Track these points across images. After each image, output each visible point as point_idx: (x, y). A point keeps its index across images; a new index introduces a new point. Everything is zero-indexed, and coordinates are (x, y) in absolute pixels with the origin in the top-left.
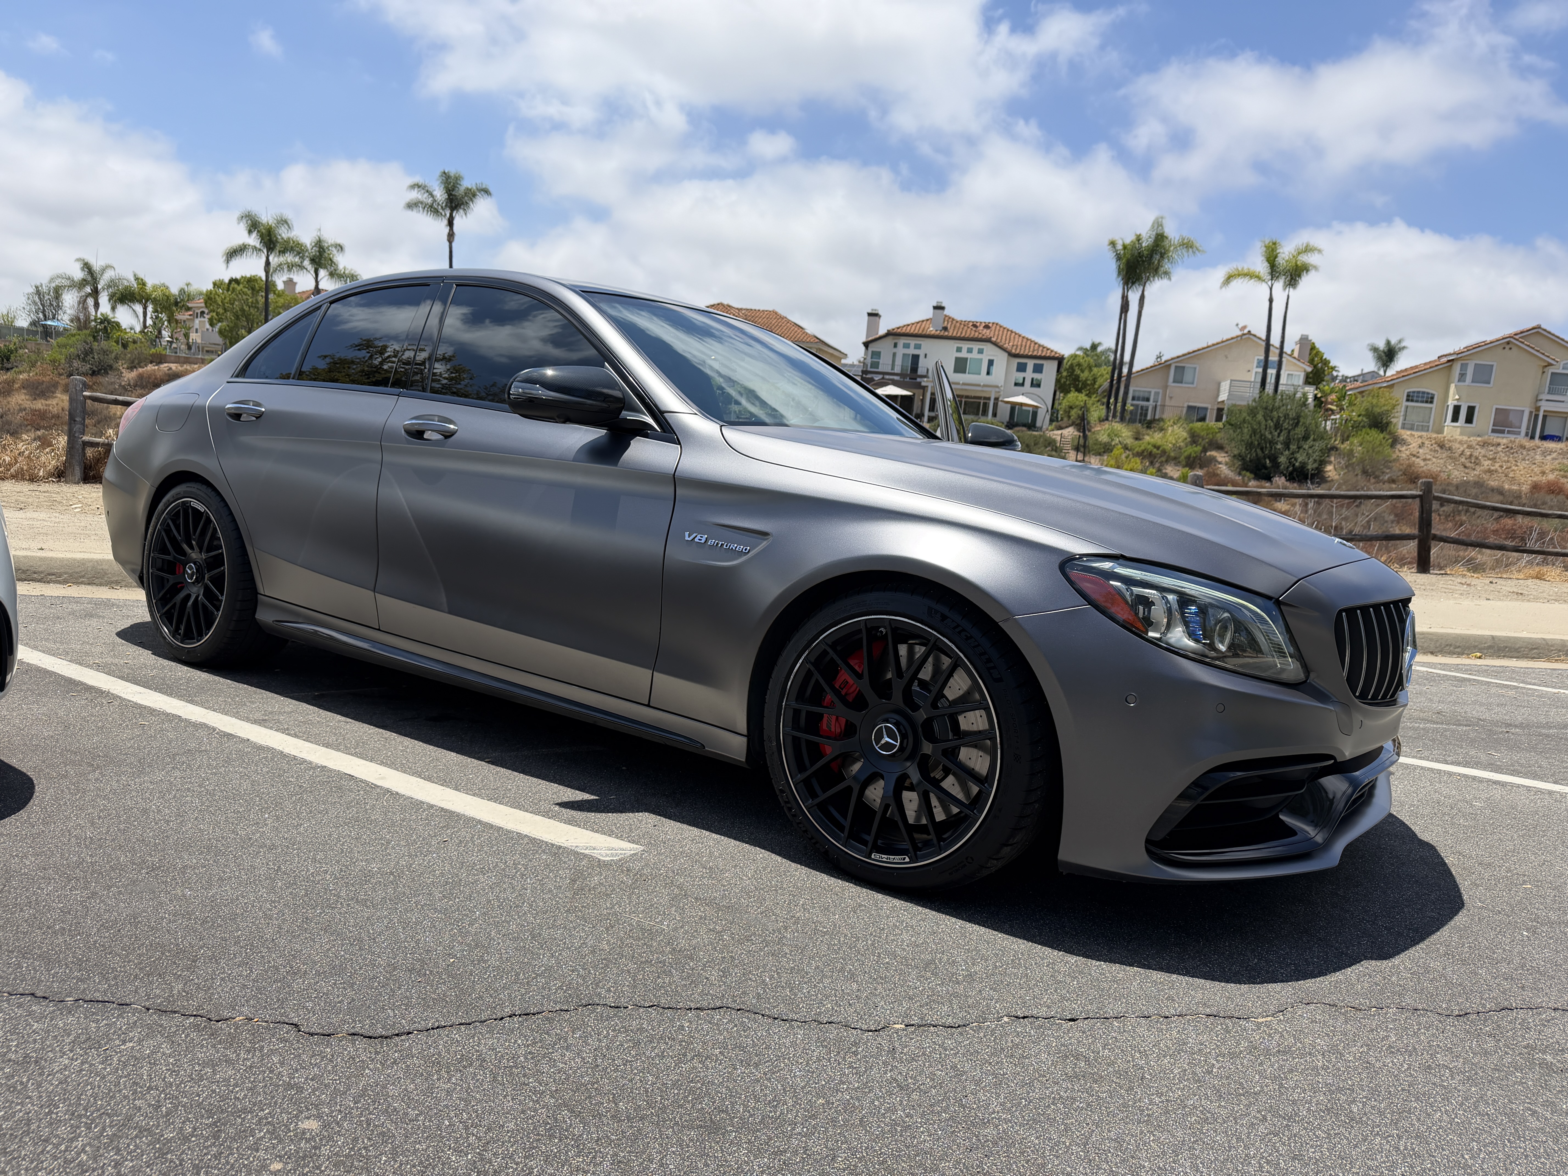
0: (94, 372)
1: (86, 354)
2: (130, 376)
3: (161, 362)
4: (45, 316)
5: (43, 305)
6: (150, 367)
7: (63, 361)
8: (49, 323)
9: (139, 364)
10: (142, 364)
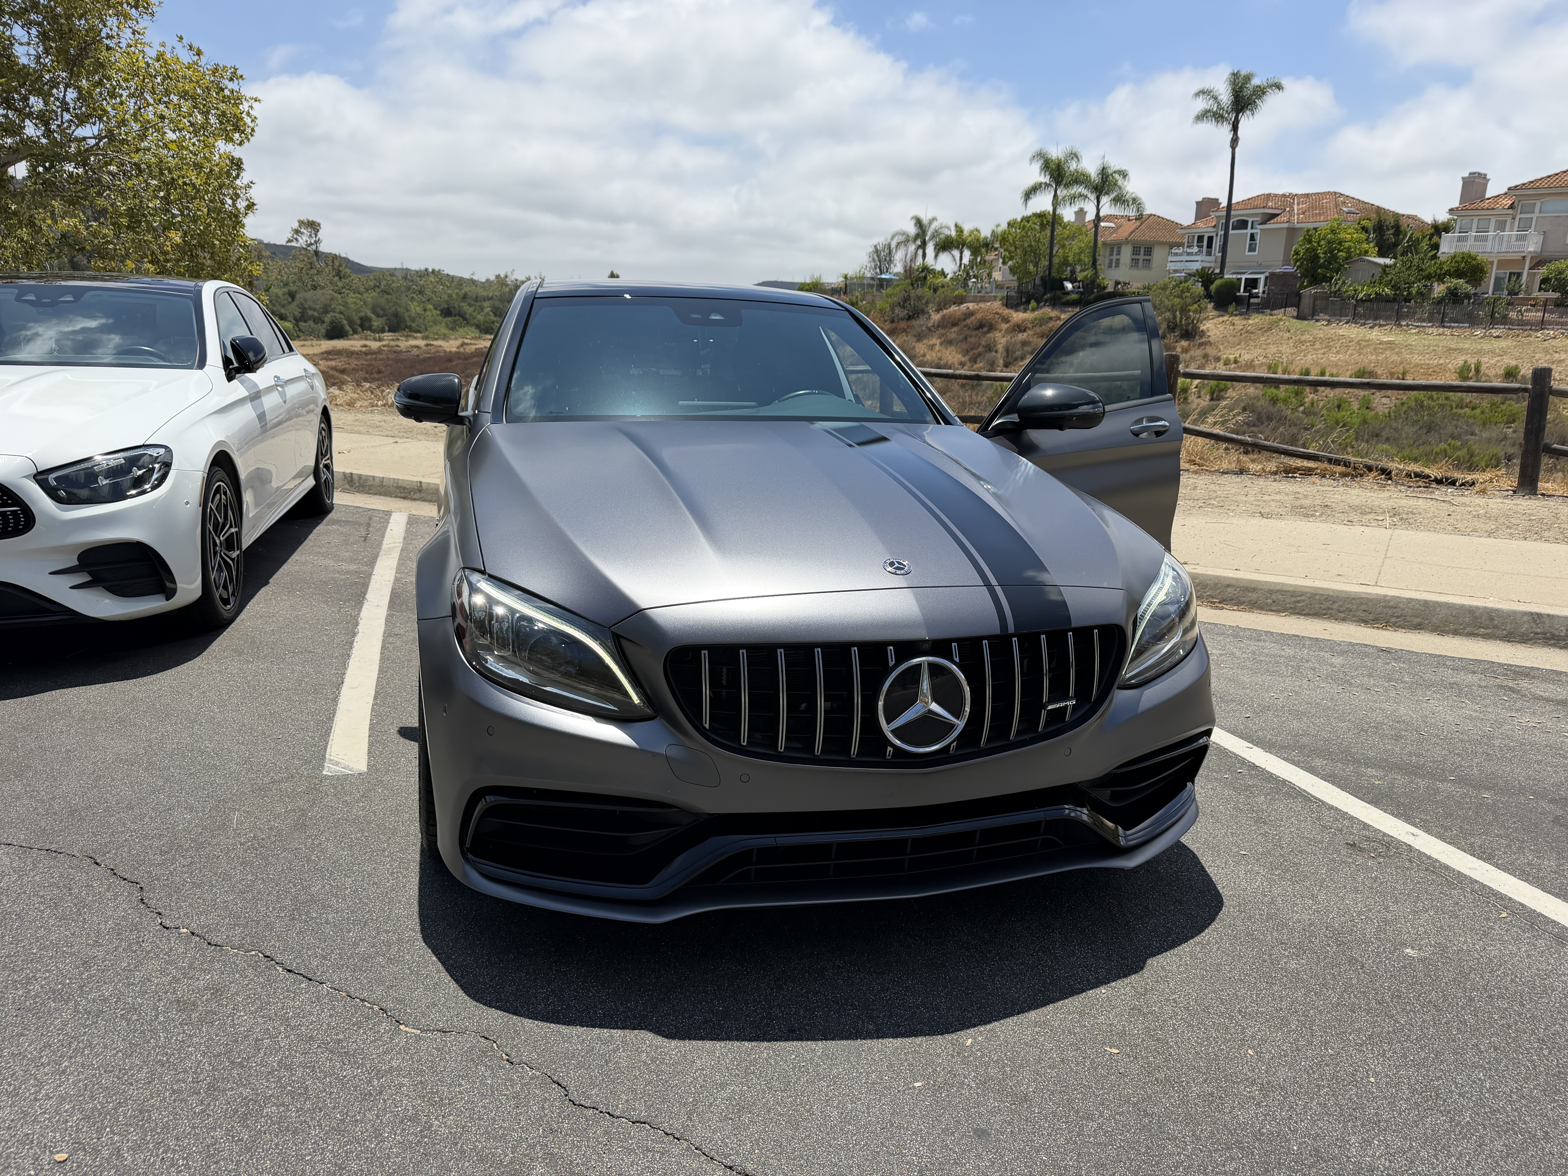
0: (910, 316)
1: (905, 301)
2: (936, 317)
3: (962, 303)
4: (880, 270)
5: (880, 261)
6: (954, 308)
7: (888, 309)
8: (883, 276)
9: (945, 305)
10: (947, 306)
